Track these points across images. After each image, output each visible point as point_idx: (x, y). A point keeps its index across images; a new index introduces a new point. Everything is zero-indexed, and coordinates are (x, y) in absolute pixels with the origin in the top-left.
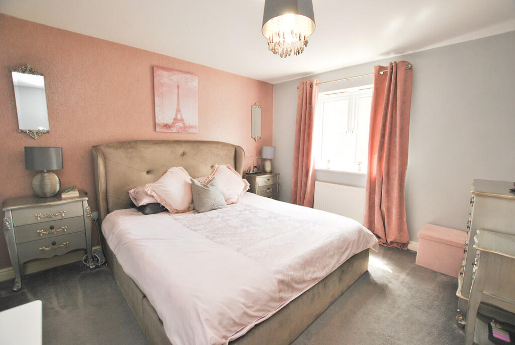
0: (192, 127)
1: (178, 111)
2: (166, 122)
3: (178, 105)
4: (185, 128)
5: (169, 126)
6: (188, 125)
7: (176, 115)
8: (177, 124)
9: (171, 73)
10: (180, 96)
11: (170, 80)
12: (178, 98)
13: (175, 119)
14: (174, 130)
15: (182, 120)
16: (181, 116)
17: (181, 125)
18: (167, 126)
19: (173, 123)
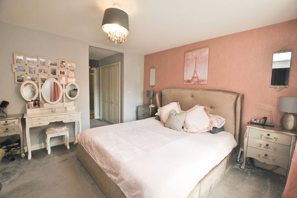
0: (203, 81)
1: (195, 72)
2: (188, 79)
3: (195, 69)
4: (199, 81)
5: (190, 81)
6: (200, 80)
7: (194, 75)
8: (194, 80)
9: (193, 52)
10: (197, 63)
11: (192, 56)
12: (196, 65)
13: (193, 77)
14: (192, 83)
15: (197, 77)
16: (197, 75)
17: (196, 80)
18: (189, 81)
19: (192, 79)
